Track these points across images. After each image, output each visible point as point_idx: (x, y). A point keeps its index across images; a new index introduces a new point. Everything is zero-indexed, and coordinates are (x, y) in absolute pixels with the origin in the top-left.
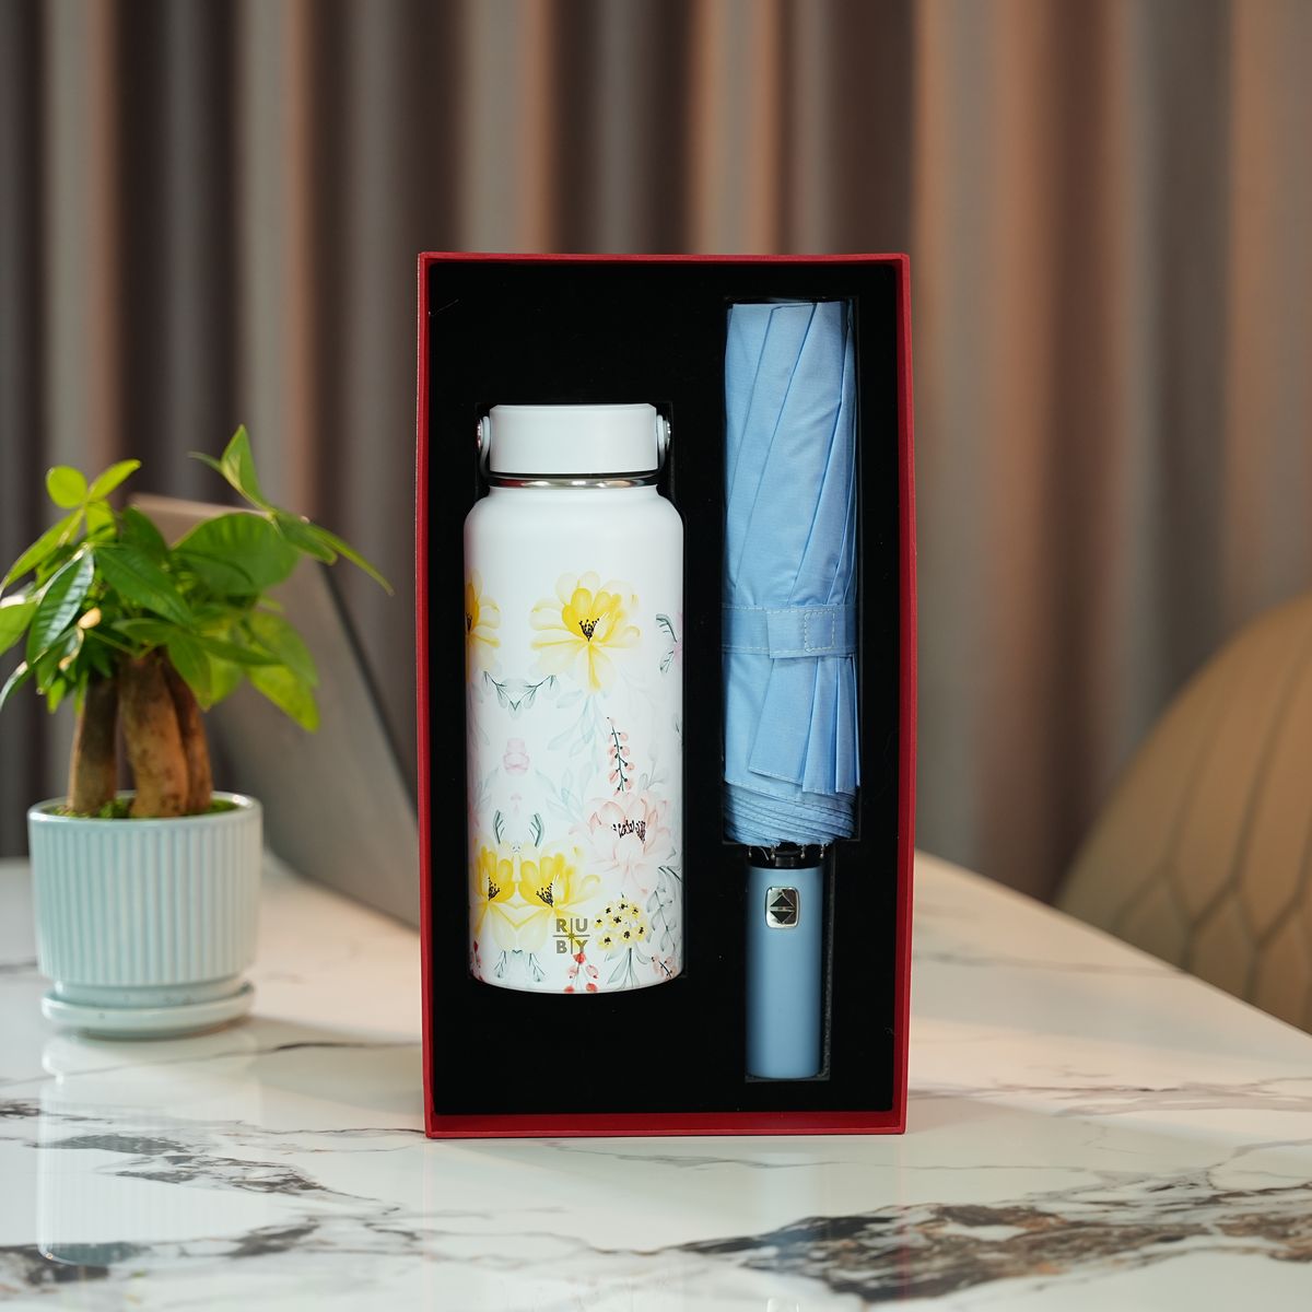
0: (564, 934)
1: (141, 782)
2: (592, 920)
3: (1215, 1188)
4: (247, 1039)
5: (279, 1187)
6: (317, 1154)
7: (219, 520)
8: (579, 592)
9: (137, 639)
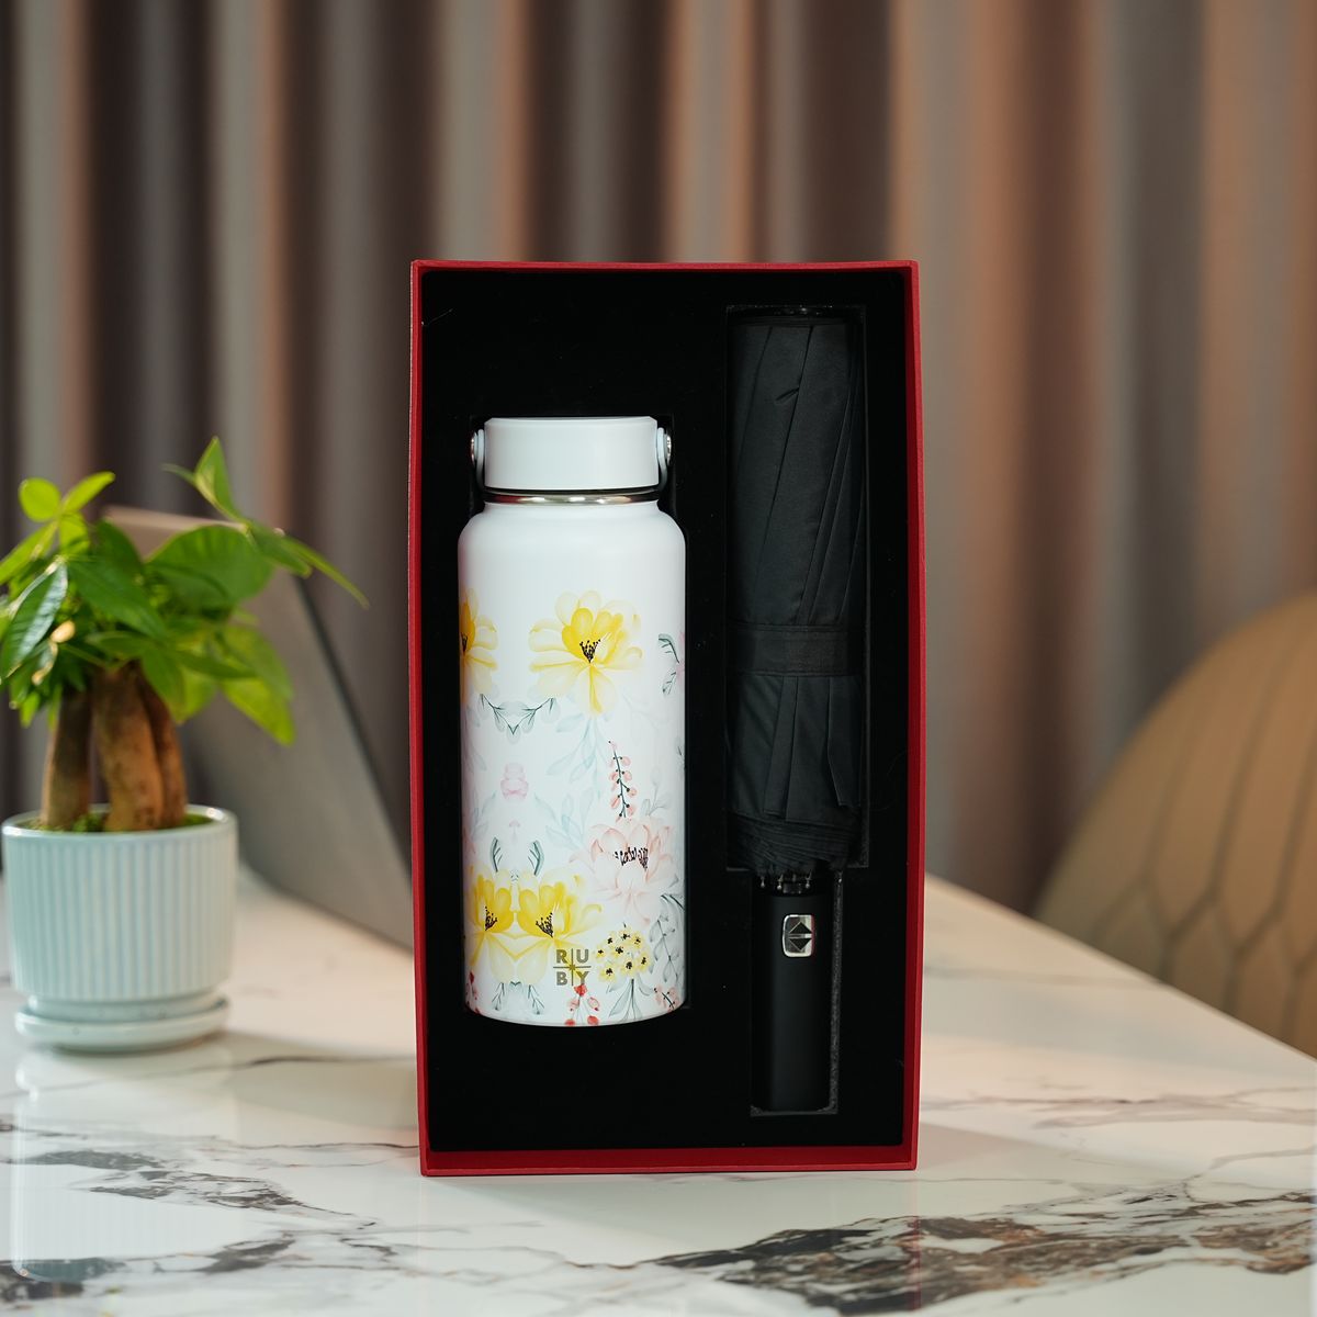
0: (564, 965)
1: (116, 796)
2: (593, 951)
3: (1193, 1200)
4: (222, 1054)
5: (254, 1202)
6: (292, 1169)
7: (192, 534)
8: (580, 612)
9: (110, 651)
